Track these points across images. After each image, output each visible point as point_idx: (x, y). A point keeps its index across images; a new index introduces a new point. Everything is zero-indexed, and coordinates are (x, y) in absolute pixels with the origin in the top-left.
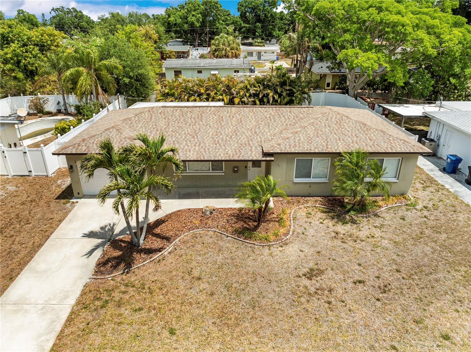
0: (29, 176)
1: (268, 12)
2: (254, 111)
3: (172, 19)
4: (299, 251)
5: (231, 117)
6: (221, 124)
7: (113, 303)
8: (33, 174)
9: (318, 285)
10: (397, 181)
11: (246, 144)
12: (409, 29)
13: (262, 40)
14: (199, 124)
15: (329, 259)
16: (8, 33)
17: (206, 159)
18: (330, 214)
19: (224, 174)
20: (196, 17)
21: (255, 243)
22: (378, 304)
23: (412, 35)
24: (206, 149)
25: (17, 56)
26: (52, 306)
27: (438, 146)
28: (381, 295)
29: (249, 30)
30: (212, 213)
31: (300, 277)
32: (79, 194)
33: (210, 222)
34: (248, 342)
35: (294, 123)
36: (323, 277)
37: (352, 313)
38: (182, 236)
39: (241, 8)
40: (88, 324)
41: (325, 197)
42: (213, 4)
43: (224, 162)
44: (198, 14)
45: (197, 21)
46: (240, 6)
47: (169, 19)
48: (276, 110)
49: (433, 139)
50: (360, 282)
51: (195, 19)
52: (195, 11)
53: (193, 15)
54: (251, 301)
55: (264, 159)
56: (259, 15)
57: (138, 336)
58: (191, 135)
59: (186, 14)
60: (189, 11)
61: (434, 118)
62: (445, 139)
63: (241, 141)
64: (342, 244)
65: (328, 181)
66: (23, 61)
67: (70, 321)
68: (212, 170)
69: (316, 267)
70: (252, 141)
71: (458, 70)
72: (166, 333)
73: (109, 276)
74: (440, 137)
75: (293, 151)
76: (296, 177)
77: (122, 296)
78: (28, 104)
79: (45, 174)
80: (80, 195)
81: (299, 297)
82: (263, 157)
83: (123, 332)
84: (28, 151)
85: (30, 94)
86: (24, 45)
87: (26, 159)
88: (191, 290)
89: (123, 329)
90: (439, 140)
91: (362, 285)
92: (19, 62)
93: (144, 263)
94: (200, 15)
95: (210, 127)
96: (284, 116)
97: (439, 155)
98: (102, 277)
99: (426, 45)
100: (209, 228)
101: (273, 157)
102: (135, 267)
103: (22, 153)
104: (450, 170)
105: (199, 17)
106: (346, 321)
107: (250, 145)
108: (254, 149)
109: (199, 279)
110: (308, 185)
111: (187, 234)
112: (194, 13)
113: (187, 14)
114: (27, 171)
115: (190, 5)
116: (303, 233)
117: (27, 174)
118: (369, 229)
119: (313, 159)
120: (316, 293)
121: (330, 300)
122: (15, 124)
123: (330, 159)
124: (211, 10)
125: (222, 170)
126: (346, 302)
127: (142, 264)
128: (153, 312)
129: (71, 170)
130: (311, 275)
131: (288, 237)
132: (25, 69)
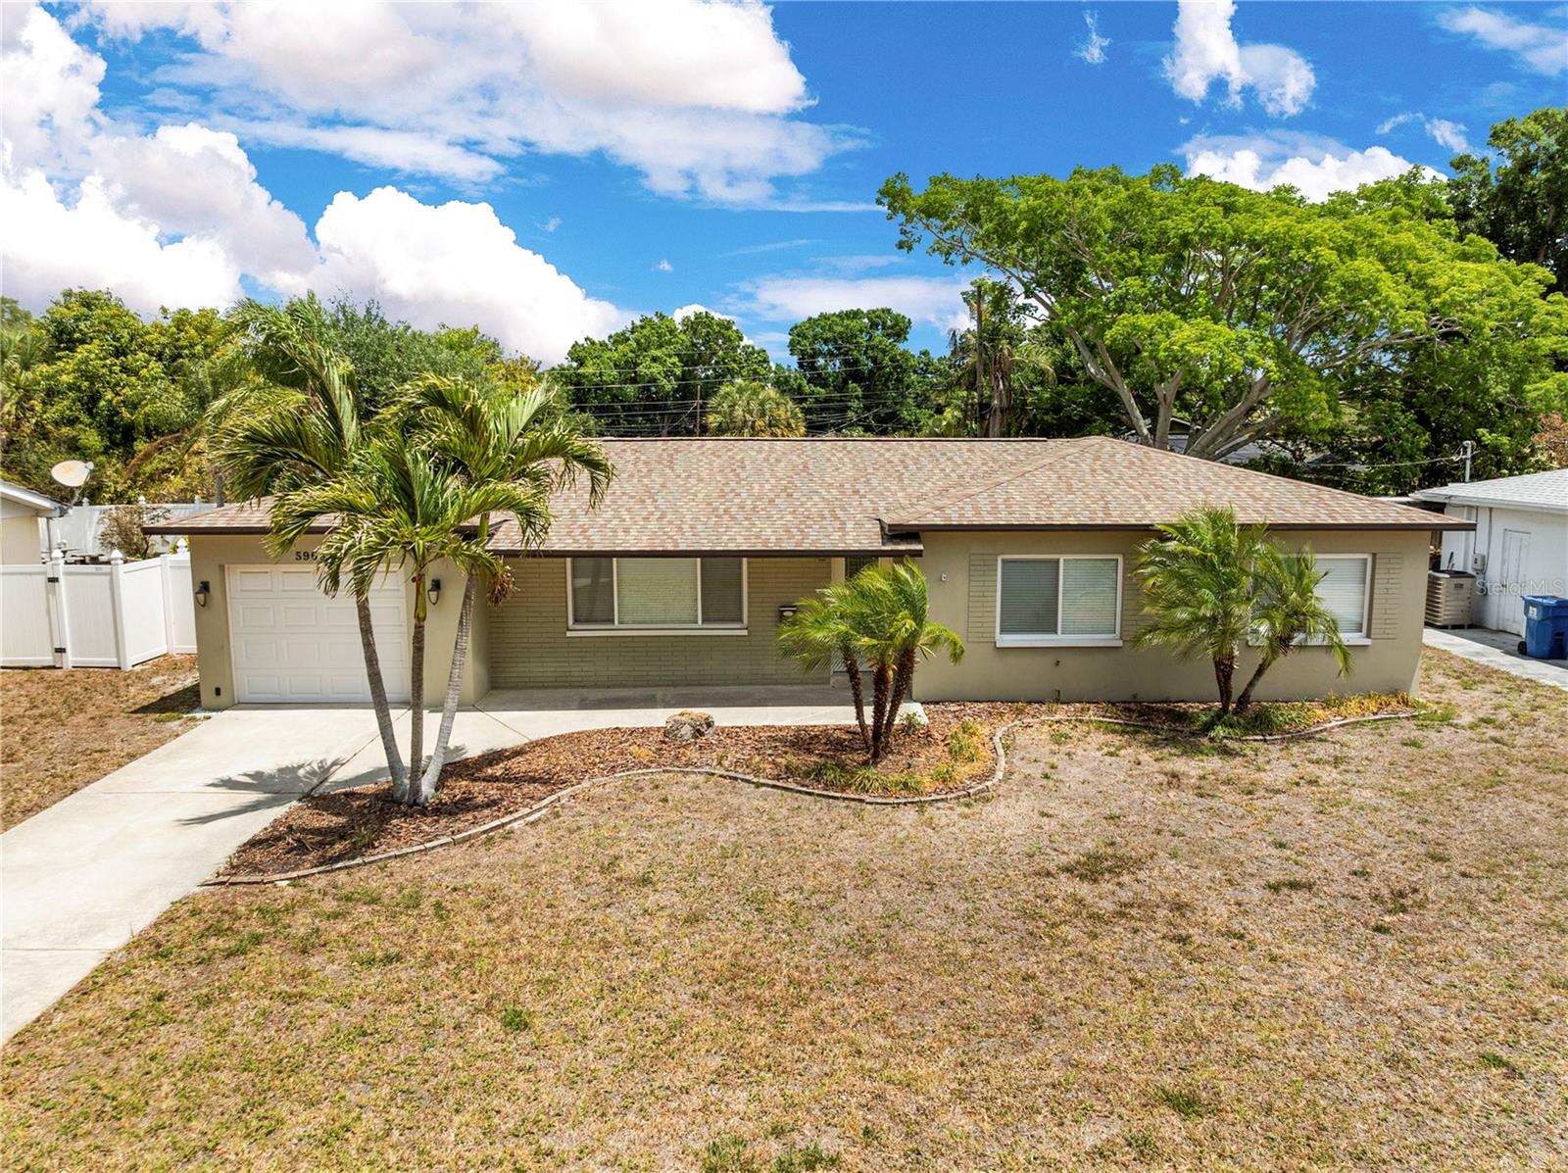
0: (54, 667)
1: (884, 352)
2: (849, 448)
3: (589, 369)
4: (1036, 816)
5: (772, 460)
6: (738, 475)
7: (278, 943)
8: (70, 660)
9: (1125, 896)
10: (1368, 642)
11: (823, 518)
12: (1328, 256)
13: (865, 431)
14: (662, 474)
15: (1159, 832)
16: (77, 319)
17: (682, 547)
18: (1140, 737)
19: (745, 633)
20: (663, 363)
21: (864, 796)
22: (1387, 943)
23: (1338, 273)
24: (686, 527)
25: (92, 378)
26: (25, 953)
27: (1484, 592)
28: (1387, 919)
29: (824, 405)
30: (702, 734)
31: (1049, 874)
32: (218, 691)
33: (692, 754)
34: (846, 1049)
35: (985, 472)
36: (1141, 875)
37: (1284, 966)
38: (586, 784)
39: (799, 343)
40: (160, 998)
41: (1113, 704)
42: (717, 329)
43: (745, 560)
44: (670, 356)
45: (666, 376)
46: (798, 336)
47: (581, 371)
48: (921, 448)
49: (1461, 570)
50: (1294, 886)
51: (660, 369)
52: (660, 346)
53: (654, 359)
54: (856, 937)
55: (888, 547)
56: (856, 362)
57: (365, 1034)
58: (632, 497)
59: (631, 355)
60: (642, 348)
61: (1453, 501)
62: (1503, 562)
63: (807, 510)
64: (1198, 799)
65: (1120, 643)
66: (109, 395)
67: (83, 991)
68: (703, 621)
69: (1110, 851)
70: (844, 509)
71: (1499, 389)
72: (488, 1027)
73: (283, 876)
74: (1484, 563)
75: (989, 520)
76: (1002, 631)
77: (323, 925)
78: (102, 529)
79: (113, 661)
80: (224, 698)
81: (1054, 925)
82: (883, 544)
83: (305, 1021)
84: (66, 574)
85: (112, 501)
86: (119, 353)
87: (52, 603)
88: (608, 910)
89: (308, 1012)
90: (1482, 571)
91: (1304, 894)
92: (95, 398)
93: (428, 845)
94: (675, 359)
95: (701, 480)
96: (950, 459)
97: (1492, 623)
98: (253, 878)
99: (1387, 297)
100: (687, 765)
101: (920, 542)
102: (392, 854)
103: (43, 579)
104: (1546, 648)
105: (673, 364)
106: (1265, 990)
107: (837, 518)
108: (850, 525)
109: (645, 881)
110: (1050, 659)
111: (603, 780)
112: (658, 353)
113: (637, 356)
114: (50, 651)
115: (645, 332)
116: (1046, 777)
117: (48, 659)
118: (1295, 766)
119: (1062, 558)
120: (1122, 915)
121: (1184, 933)
122: (38, 512)
123: (1120, 558)
124: (710, 348)
125: (741, 620)
126: (1249, 938)
127: (422, 847)
128: (443, 965)
129: (201, 597)
130: (1090, 869)
131: (989, 783)
132: (110, 423)
